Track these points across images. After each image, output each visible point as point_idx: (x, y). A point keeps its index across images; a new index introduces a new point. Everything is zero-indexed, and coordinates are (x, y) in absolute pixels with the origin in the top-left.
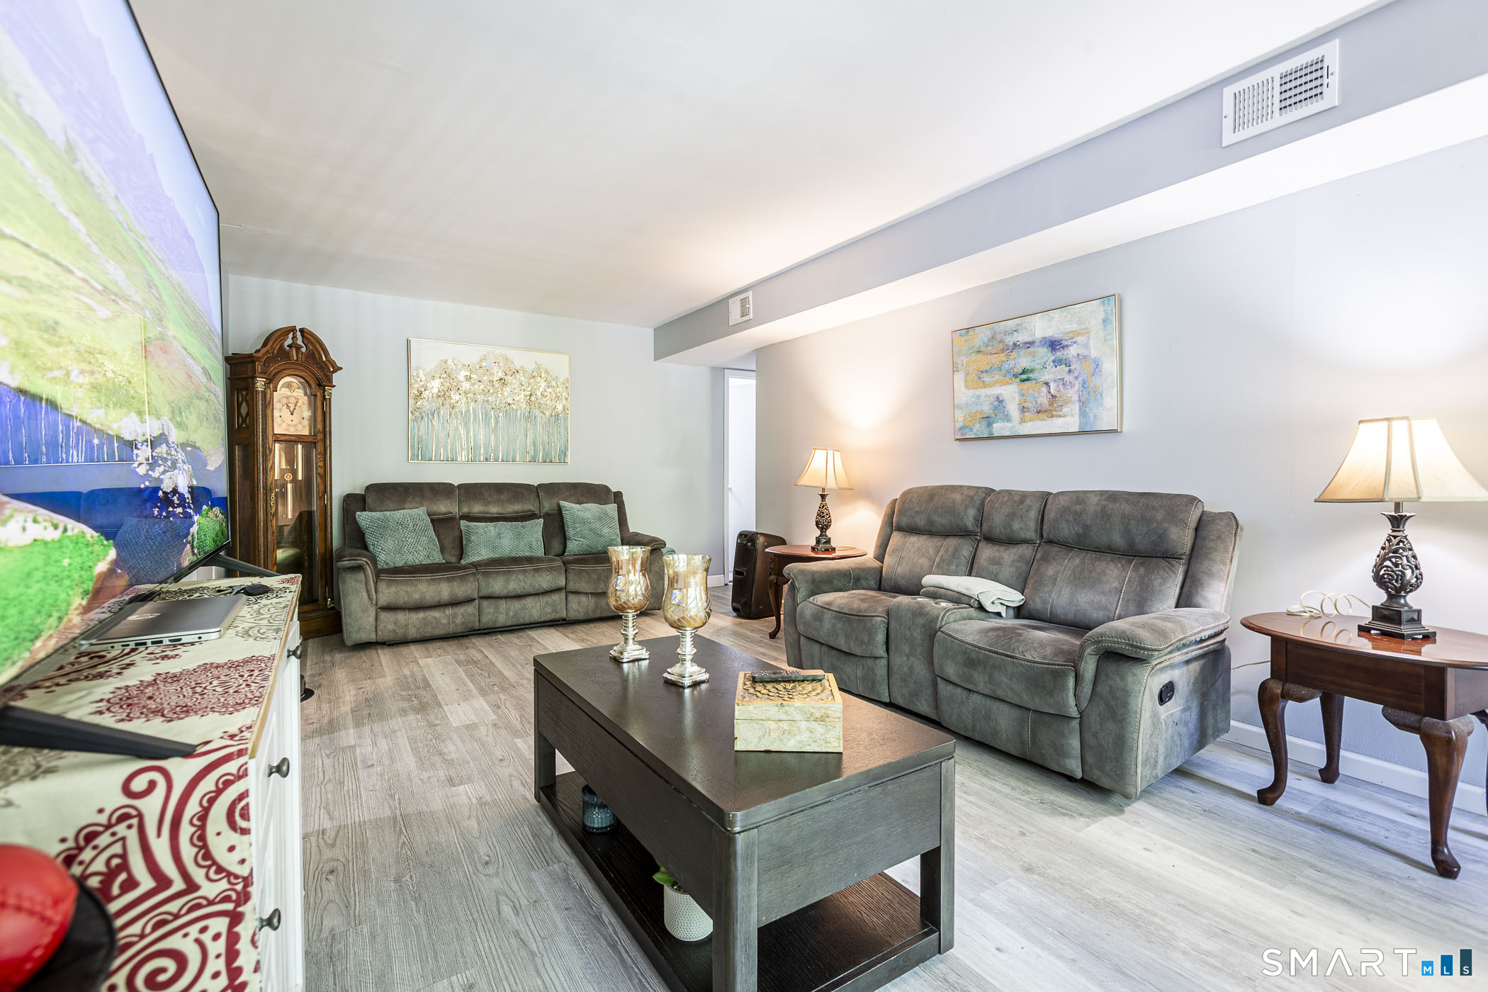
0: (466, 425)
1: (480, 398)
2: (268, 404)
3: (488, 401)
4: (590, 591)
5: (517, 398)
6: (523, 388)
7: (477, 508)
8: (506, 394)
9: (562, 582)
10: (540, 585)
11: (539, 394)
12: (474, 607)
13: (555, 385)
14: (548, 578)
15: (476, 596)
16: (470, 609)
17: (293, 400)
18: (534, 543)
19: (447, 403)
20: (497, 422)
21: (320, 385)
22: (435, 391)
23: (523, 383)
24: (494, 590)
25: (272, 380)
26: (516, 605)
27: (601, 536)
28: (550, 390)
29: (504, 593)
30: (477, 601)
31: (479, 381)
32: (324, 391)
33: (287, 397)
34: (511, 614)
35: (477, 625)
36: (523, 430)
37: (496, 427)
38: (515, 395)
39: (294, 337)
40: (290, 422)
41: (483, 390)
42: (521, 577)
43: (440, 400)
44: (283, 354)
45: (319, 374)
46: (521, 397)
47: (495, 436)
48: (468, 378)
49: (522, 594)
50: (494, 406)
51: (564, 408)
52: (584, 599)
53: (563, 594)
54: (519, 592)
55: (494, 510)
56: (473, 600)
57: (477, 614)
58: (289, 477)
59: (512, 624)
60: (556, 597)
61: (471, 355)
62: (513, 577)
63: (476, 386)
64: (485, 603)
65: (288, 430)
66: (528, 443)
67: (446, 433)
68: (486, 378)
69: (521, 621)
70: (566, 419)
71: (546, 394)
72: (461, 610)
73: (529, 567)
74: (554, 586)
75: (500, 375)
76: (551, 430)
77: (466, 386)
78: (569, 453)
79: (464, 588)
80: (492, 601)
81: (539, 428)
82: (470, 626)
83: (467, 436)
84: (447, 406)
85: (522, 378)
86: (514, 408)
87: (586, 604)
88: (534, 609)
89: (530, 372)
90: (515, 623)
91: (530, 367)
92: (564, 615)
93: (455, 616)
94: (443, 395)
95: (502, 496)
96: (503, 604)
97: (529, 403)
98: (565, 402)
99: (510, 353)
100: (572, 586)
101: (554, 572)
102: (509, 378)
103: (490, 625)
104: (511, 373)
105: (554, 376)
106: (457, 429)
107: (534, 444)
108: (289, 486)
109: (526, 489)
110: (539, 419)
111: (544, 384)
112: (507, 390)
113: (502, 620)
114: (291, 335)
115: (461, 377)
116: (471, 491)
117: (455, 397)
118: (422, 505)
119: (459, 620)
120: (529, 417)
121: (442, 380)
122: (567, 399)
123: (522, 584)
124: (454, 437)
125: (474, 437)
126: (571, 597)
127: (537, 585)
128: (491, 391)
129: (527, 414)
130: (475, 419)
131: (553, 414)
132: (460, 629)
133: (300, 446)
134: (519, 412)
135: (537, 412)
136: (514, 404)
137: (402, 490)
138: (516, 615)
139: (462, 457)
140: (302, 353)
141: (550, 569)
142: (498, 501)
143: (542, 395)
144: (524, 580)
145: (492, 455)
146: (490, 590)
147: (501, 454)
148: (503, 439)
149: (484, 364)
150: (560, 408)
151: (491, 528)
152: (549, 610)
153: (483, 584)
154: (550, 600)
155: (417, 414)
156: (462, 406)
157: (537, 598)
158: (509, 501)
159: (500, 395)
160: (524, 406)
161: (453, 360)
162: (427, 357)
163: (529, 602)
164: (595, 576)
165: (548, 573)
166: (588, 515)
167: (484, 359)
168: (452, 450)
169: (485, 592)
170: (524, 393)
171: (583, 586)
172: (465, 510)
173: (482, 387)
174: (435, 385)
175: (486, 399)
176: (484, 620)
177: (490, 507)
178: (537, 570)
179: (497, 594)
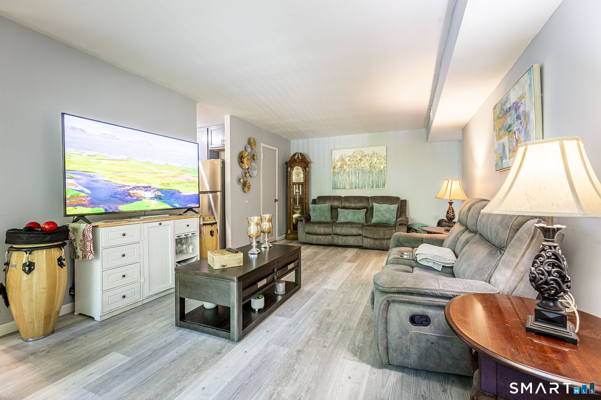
0: (348, 176)
1: (353, 166)
2: (291, 174)
3: (356, 167)
4: (371, 237)
5: (366, 165)
6: (368, 161)
7: (347, 205)
8: (362, 164)
9: (360, 232)
10: (353, 232)
11: (374, 163)
12: (331, 237)
13: (380, 159)
14: (355, 230)
15: (332, 233)
16: (330, 237)
17: (298, 173)
18: (360, 218)
19: (343, 169)
20: (359, 174)
21: (305, 168)
22: (339, 166)
23: (368, 160)
24: (337, 232)
25: (292, 168)
26: (345, 238)
27: (385, 217)
28: (378, 161)
29: (341, 233)
30: (332, 235)
31: (353, 161)
32: (306, 169)
33: (297, 172)
34: (343, 241)
35: (332, 243)
36: (368, 177)
37: (358, 176)
38: (365, 164)
39: (298, 155)
40: (298, 179)
41: (354, 164)
42: (346, 229)
43: (341, 169)
44: (295, 161)
45: (305, 165)
46: (367, 165)
47: (358, 179)
48: (349, 160)
49: (347, 235)
50: (358, 169)
51: (384, 168)
52: (369, 240)
53: (362, 237)
54: (346, 234)
55: (353, 205)
56: (331, 234)
57: (332, 239)
58: (298, 194)
59: (344, 245)
60: (359, 238)
61: (350, 152)
62: (344, 228)
63: (352, 163)
64: (335, 236)
65: (297, 181)
66: (370, 182)
67: (342, 179)
68: (355, 159)
69: (347, 244)
70: (385, 171)
71: (377, 162)
72: (327, 237)
73: (349, 226)
74: (358, 233)
75: (360, 157)
76: (379, 176)
77: (349, 163)
78: (386, 184)
79: (328, 230)
80: (337, 235)
81: (374, 175)
82: (330, 243)
83: (349, 180)
84: (343, 170)
85: (368, 158)
86: (365, 169)
87: (370, 242)
88: (351, 241)
89: (371, 155)
90: (345, 244)
91: (371, 153)
92: (361, 244)
93: (325, 238)
94: (341, 167)
95: (356, 201)
96: (340, 237)
97: (370, 167)
98: (384, 165)
99: (363, 149)
100: (364, 234)
101: (357, 228)
102: (363, 158)
103: (336, 243)
104: (364, 156)
105: (380, 155)
106: (346, 178)
107: (372, 182)
108: (298, 196)
109: (365, 198)
110: (374, 172)
111: (376, 159)
112: (362, 162)
113: (340, 243)
114: (297, 154)
115: (347, 160)
116: (347, 199)
117: (345, 167)
118: (330, 202)
119: (327, 240)
120: (370, 172)
121: (341, 162)
122: (385, 164)
123: (346, 231)
124: (345, 180)
125: (351, 180)
126: (364, 238)
127: (352, 232)
128: (357, 164)
129: (369, 171)
130: (351, 174)
131: (380, 170)
132: (327, 243)
133: (301, 185)
134: (367, 170)
135: (374, 170)
136: (365, 167)
137: (325, 198)
138: (345, 242)
139: (348, 187)
140: (300, 159)
141: (356, 227)
142: (354, 202)
143: (375, 163)
144: (347, 230)
145: (357, 186)
146: (336, 232)
147: (360, 186)
148: (361, 180)
149: (354, 155)
150: (382, 167)
151: (346, 211)
152: (356, 242)
153: (334, 229)
154: (356, 238)
155: (334, 174)
156: (347, 170)
157: (352, 237)
158: (358, 202)
159: (360, 165)
160: (369, 168)
161: (345, 154)
162: (337, 155)
163: (349, 238)
164: (373, 232)
165: (355, 228)
166: (382, 209)
167: (354, 153)
168: (344, 185)
169: (334, 232)
170: (368, 163)
171: (368, 235)
172: (343, 205)
173: (354, 162)
174: (339, 164)
175: (355, 167)
176: (334, 241)
177: (351, 204)
178: (352, 227)
179: (338, 233)
